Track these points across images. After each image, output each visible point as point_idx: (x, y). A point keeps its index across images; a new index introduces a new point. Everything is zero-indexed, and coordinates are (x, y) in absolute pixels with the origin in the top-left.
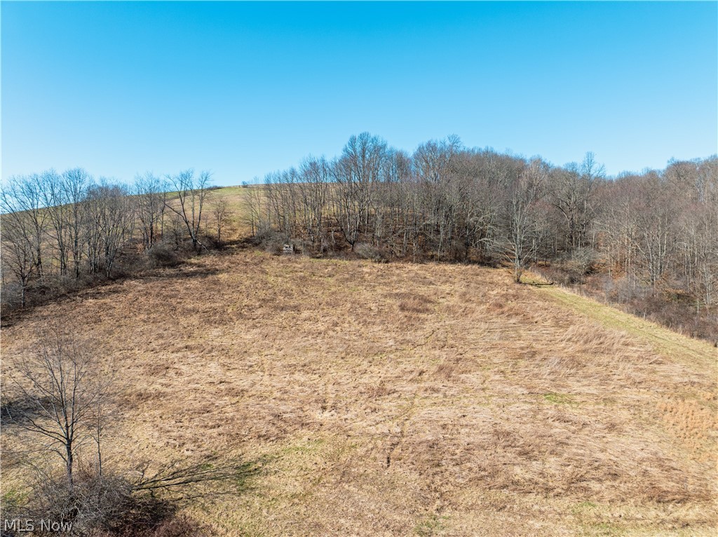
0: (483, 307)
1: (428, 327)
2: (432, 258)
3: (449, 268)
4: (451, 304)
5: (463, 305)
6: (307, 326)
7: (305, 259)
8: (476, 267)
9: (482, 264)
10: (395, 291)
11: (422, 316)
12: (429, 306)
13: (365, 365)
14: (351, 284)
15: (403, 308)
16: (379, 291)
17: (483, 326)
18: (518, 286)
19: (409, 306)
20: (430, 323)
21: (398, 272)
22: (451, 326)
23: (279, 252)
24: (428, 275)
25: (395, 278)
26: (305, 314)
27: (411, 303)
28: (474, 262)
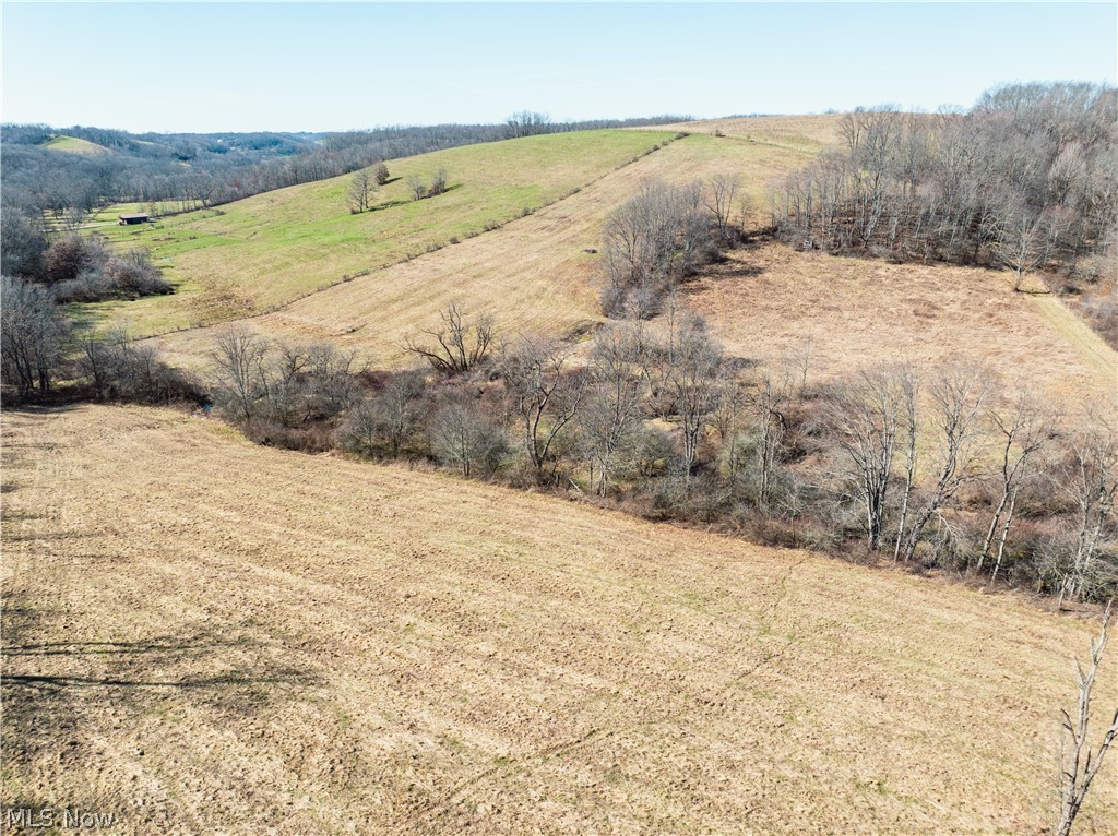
0: (978, 315)
1: (934, 329)
2: (941, 259)
3: (956, 271)
4: (953, 311)
5: (962, 312)
6: (852, 324)
7: (825, 256)
8: (981, 270)
9: (987, 266)
10: (909, 297)
11: (930, 321)
12: (936, 312)
13: (898, 352)
14: (873, 288)
15: (916, 313)
16: (896, 296)
17: (973, 332)
18: (1014, 294)
19: (921, 312)
20: (936, 326)
21: (910, 276)
22: (950, 330)
23: (800, 249)
24: (936, 281)
25: (908, 283)
26: (846, 314)
27: (923, 309)
28: (981, 266)
